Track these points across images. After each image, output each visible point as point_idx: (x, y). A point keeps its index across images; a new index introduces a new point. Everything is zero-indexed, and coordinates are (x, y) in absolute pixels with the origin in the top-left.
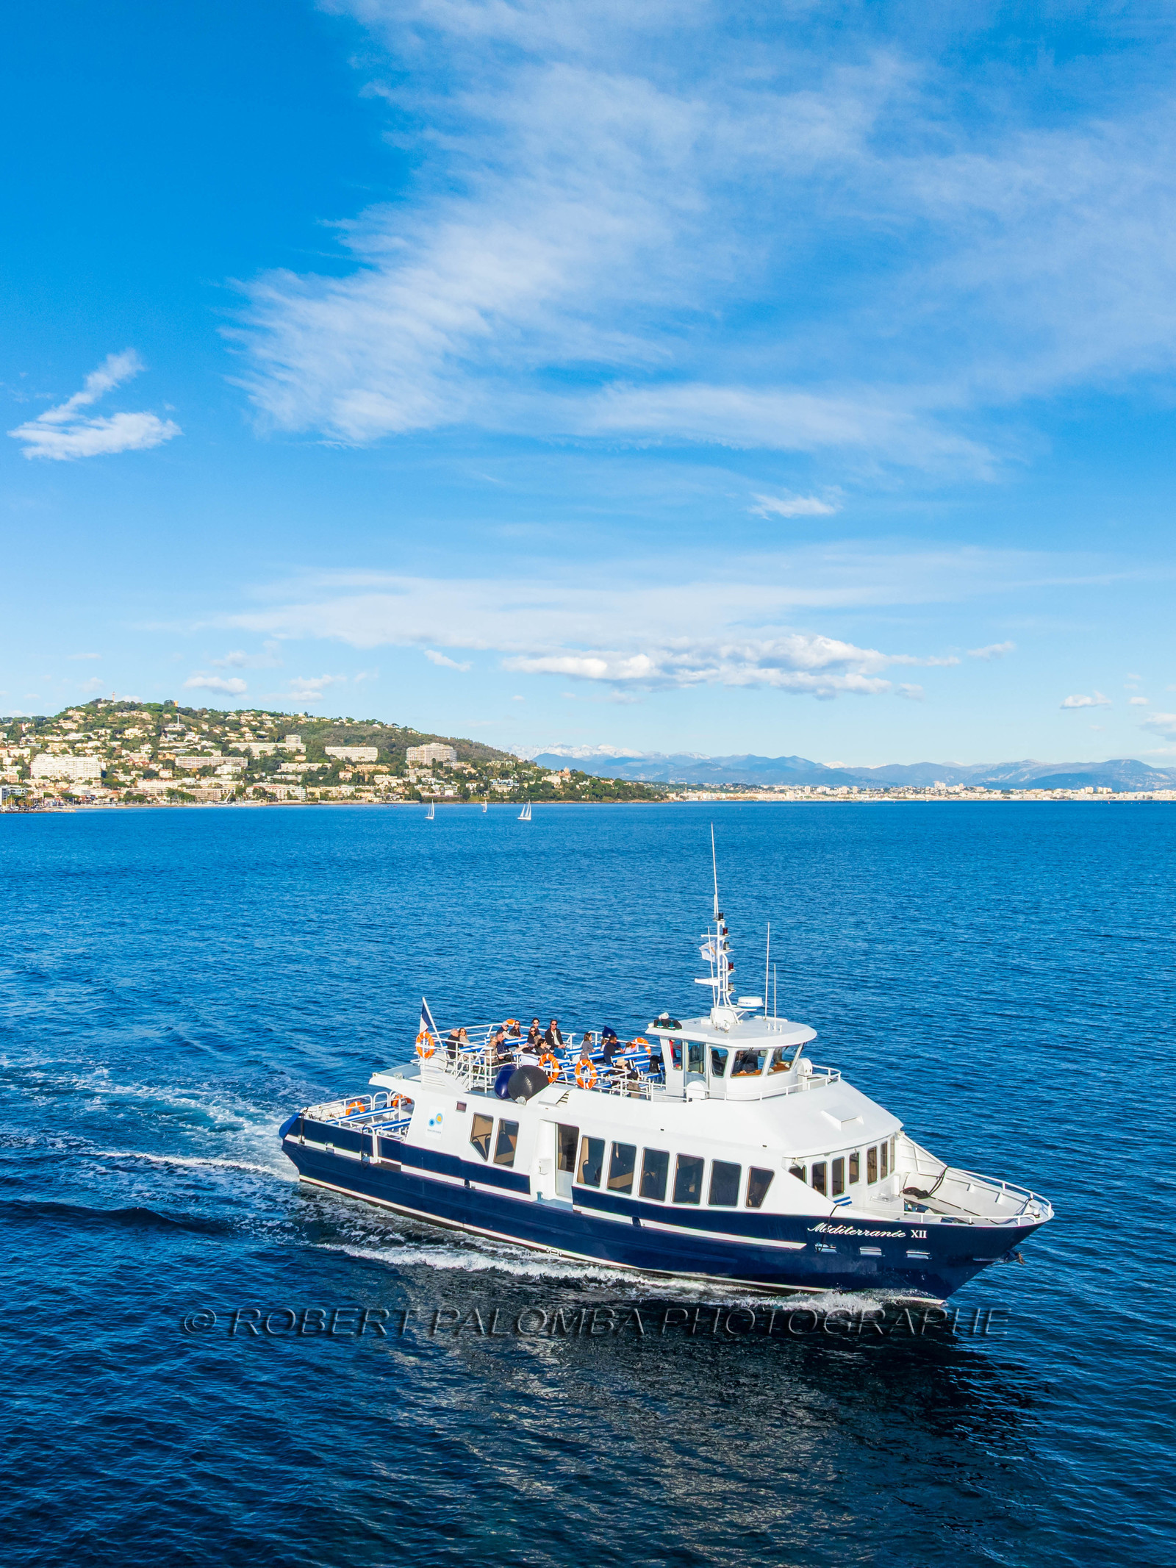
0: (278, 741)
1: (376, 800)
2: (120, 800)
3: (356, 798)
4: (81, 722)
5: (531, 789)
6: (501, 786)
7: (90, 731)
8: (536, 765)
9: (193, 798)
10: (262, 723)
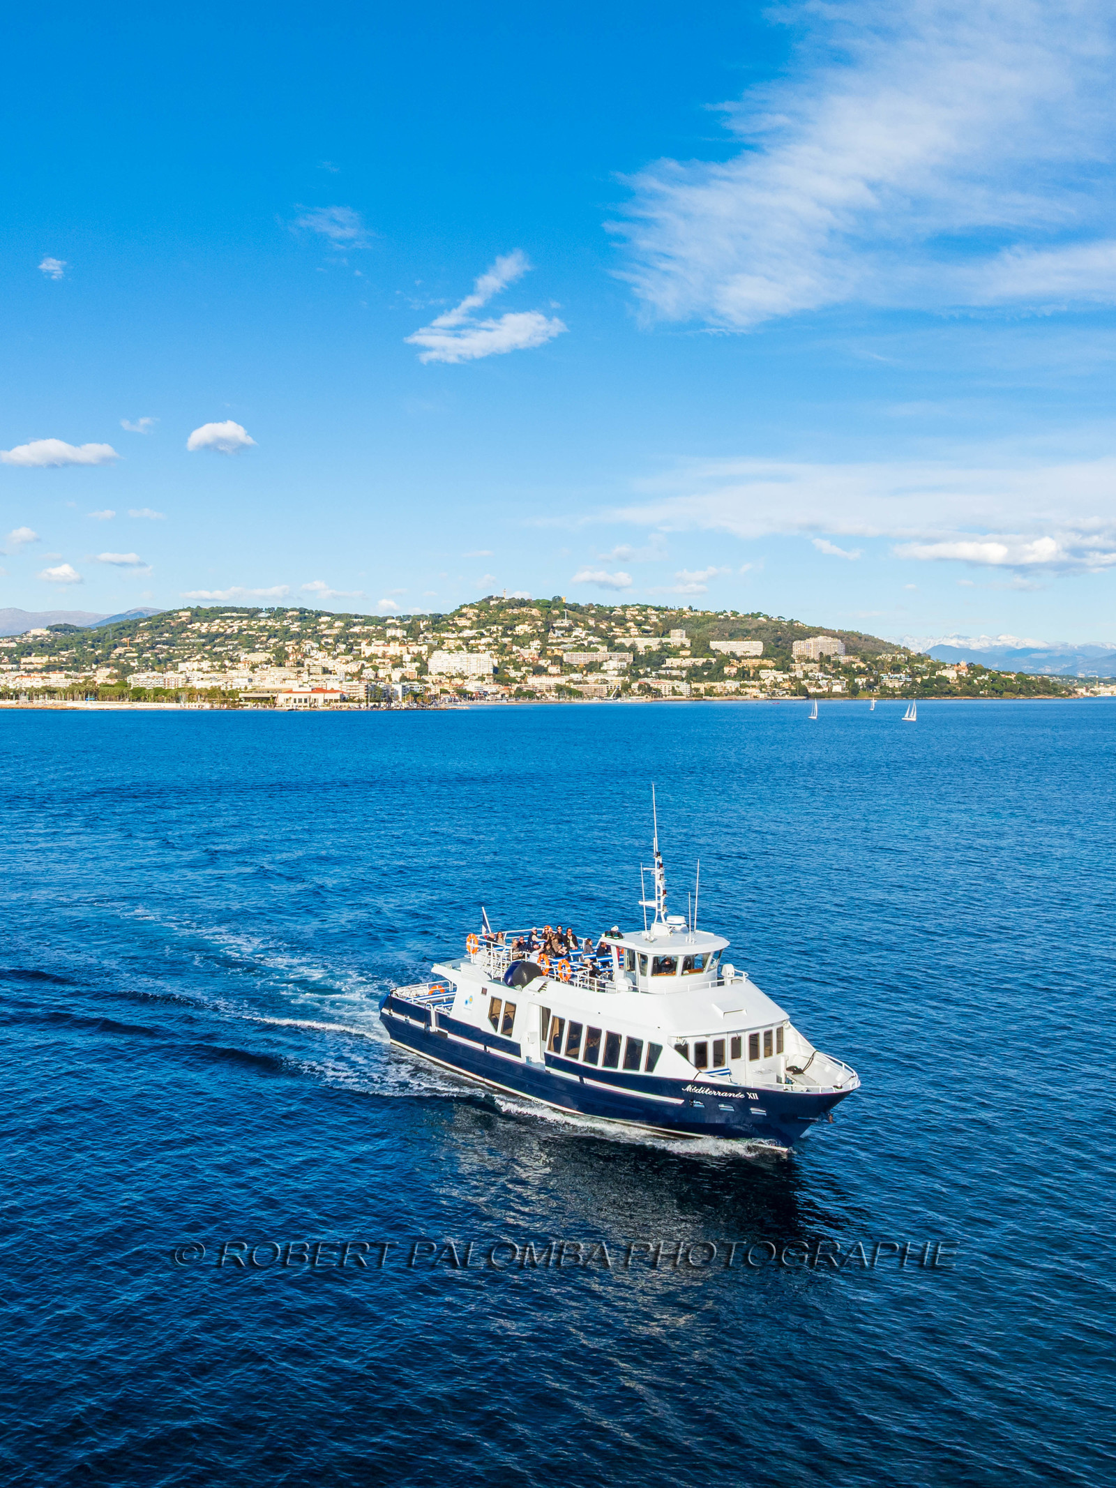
0: (663, 636)
1: (762, 696)
2: (510, 696)
3: (741, 694)
4: (475, 619)
5: (925, 684)
6: (893, 682)
7: (483, 627)
8: (929, 658)
9: (580, 694)
10: (647, 617)
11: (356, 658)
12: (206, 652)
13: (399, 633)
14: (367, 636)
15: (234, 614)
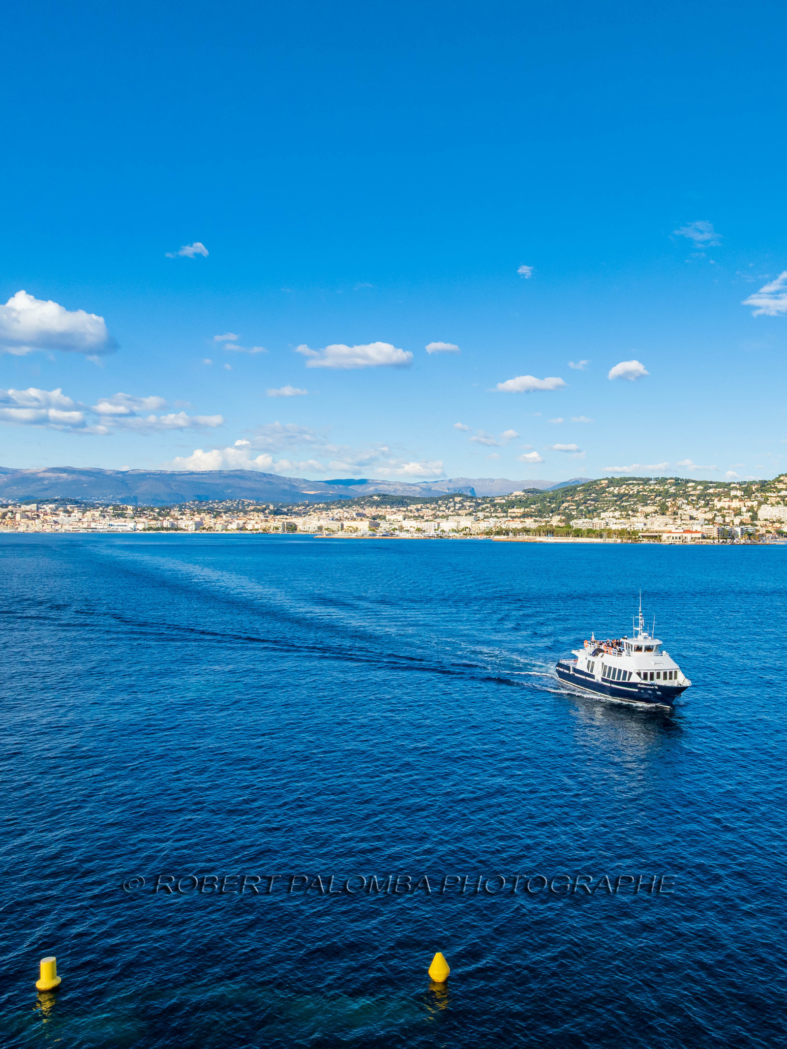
11: (711, 510)
12: (617, 505)
13: (739, 493)
14: (718, 495)
15: (635, 482)
